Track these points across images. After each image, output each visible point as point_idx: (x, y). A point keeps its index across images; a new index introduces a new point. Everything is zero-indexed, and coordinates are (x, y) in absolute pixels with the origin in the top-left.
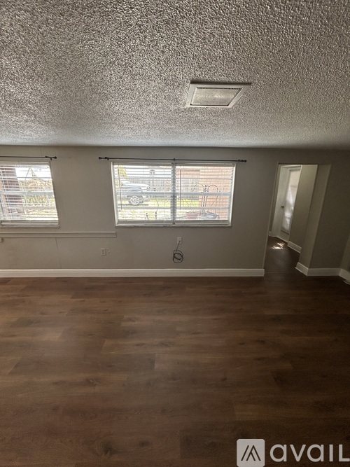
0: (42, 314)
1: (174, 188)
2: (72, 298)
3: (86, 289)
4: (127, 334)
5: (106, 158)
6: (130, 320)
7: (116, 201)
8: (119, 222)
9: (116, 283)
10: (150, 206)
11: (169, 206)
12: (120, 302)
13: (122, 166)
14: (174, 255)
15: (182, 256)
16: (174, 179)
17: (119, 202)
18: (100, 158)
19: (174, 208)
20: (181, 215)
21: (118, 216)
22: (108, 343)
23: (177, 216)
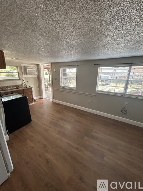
0: (67, 118)
1: (129, 77)
2: (76, 116)
3: (81, 114)
4: (94, 138)
5: (97, 64)
6: (96, 132)
7: (98, 82)
8: (98, 91)
9: (92, 115)
10: (111, 85)
11: (124, 86)
12: (93, 123)
13: (102, 68)
14: (122, 110)
15: (127, 112)
16: (129, 73)
17: (99, 83)
18: (95, 64)
19: (126, 88)
20: (130, 91)
21: (97, 88)
22: (86, 138)
23: (127, 92)
